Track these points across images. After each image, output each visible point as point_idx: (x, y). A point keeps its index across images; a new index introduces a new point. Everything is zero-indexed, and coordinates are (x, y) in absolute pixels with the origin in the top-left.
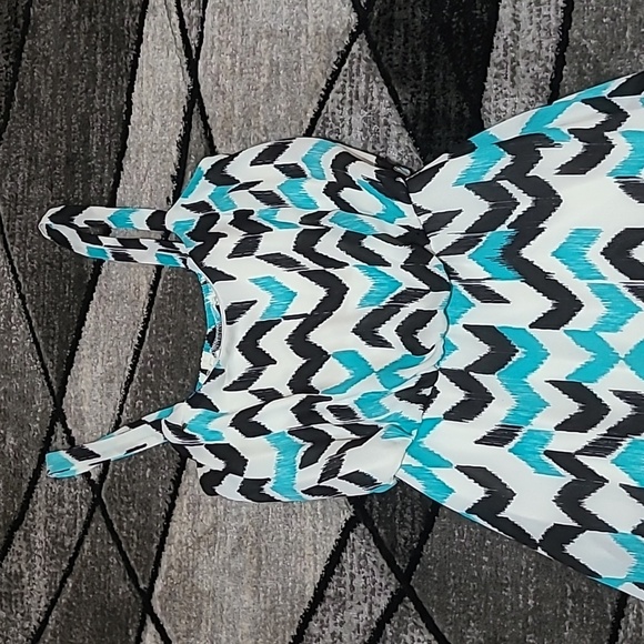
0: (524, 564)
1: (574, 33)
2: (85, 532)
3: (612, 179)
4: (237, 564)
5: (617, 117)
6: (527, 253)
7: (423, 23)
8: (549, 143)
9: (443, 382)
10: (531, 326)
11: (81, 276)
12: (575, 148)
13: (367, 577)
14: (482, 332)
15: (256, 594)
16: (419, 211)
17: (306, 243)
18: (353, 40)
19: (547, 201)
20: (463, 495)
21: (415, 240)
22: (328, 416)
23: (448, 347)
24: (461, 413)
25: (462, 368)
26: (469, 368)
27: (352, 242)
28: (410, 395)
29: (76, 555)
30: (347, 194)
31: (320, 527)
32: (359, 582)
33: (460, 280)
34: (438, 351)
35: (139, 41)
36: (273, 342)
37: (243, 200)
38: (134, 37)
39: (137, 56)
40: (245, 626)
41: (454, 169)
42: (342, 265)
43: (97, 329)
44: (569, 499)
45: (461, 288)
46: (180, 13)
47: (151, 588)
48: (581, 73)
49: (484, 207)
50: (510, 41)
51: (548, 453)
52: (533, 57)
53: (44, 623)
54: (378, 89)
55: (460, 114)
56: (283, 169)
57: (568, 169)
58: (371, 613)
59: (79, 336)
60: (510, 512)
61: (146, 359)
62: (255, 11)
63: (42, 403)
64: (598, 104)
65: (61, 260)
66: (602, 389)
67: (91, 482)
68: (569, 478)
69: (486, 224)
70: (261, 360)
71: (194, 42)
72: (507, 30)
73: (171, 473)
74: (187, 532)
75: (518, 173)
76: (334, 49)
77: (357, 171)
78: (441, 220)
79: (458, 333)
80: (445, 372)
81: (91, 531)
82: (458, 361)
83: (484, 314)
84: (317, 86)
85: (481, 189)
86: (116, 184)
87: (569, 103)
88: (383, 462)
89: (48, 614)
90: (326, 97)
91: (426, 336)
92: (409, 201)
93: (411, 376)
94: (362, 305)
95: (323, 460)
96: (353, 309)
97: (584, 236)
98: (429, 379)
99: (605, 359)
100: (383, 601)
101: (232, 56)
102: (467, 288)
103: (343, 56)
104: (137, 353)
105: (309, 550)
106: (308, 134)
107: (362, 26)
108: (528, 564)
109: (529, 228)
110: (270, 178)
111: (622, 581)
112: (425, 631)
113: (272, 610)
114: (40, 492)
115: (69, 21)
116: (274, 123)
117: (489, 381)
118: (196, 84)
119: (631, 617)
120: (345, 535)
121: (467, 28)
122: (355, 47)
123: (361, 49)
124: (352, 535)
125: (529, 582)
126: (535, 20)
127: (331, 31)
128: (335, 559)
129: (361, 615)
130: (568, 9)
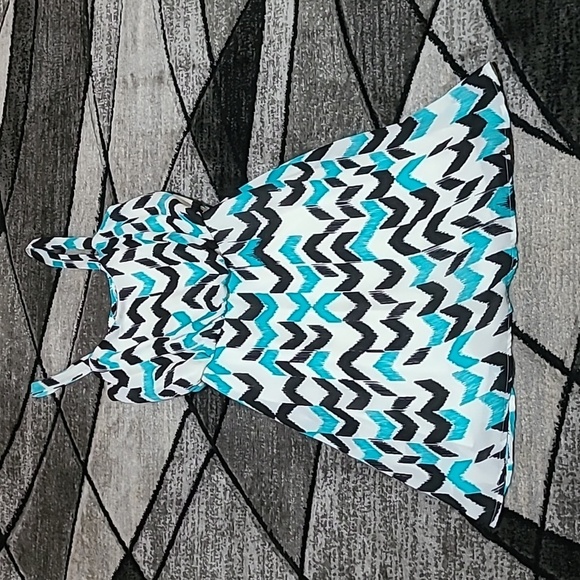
0: (271, 429)
1: (290, 128)
2: (52, 430)
3: (305, 207)
4: (130, 442)
5: (308, 172)
6: (266, 251)
7: (218, 125)
8: (275, 189)
9: (226, 326)
10: (271, 292)
11: (50, 278)
12: (287, 191)
13: (195, 443)
14: (247, 297)
15: (139, 457)
16: (211, 230)
17: (158, 251)
18: (184, 136)
19: (275, 221)
20: (237, 390)
21: (210, 246)
22: (169, 349)
23: (229, 307)
24: (235, 343)
25: (237, 318)
26: (240, 318)
27: (180, 250)
28: (209, 334)
29: (48, 443)
30: (176, 221)
31: (171, 415)
32: (190, 447)
33: (234, 268)
34: (223, 309)
35: (79, 141)
36: (145, 310)
37: (128, 229)
38: (76, 139)
39: (78, 150)
40: (134, 477)
41: (228, 204)
42: (178, 263)
43: (58, 309)
44: (290, 389)
45: (236, 273)
46: (99, 124)
47: (87, 460)
48: (293, 150)
49: (244, 226)
50: (260, 133)
51: (277, 363)
52: (270, 141)
53: (31, 486)
54: (197, 162)
55: (236, 175)
56: (148, 210)
57: (284, 203)
58: (197, 464)
59: (49, 313)
60: (261, 399)
61: (83, 324)
62: (136, 122)
63: (30, 355)
64: (300, 165)
65: (39, 269)
66: (303, 325)
67: (56, 399)
68: (289, 376)
69: (246, 236)
70: (138, 320)
71: (106, 141)
72: (258, 127)
73: (96, 391)
74: (104, 424)
75: (260, 207)
76: (175, 143)
77: (180, 209)
78: (223, 235)
79: (234, 298)
80: (227, 320)
81: (56, 428)
82: (234, 314)
83: (246, 287)
84: (166, 163)
85: (242, 216)
86: (68, 224)
87: (287, 166)
88: (193, 372)
89: (33, 479)
90: (172, 169)
91: (216, 301)
92: (204, 225)
93: (209, 323)
94: (186, 285)
95: (165, 374)
96: (182, 288)
97: (294, 240)
98: (219, 325)
99: (304, 306)
100: (203, 457)
101: (125, 148)
102: (238, 272)
103: (180, 144)
104: (79, 321)
105: (166, 430)
106: (163, 190)
107: (188, 128)
108: (273, 428)
109: (267, 237)
110: (142, 215)
111: (315, 433)
112: (224, 473)
113: (147, 467)
114: (29, 407)
115: (43, 132)
116: (146, 184)
117: (250, 325)
118: (108, 164)
119: (323, 455)
120: (184, 420)
121: (238, 127)
122: (185, 139)
123: (188, 141)
124: (187, 419)
125: (273, 439)
126: (272, 121)
127: (173, 132)
128: (179, 434)
129: (191, 466)
130: (287, 114)
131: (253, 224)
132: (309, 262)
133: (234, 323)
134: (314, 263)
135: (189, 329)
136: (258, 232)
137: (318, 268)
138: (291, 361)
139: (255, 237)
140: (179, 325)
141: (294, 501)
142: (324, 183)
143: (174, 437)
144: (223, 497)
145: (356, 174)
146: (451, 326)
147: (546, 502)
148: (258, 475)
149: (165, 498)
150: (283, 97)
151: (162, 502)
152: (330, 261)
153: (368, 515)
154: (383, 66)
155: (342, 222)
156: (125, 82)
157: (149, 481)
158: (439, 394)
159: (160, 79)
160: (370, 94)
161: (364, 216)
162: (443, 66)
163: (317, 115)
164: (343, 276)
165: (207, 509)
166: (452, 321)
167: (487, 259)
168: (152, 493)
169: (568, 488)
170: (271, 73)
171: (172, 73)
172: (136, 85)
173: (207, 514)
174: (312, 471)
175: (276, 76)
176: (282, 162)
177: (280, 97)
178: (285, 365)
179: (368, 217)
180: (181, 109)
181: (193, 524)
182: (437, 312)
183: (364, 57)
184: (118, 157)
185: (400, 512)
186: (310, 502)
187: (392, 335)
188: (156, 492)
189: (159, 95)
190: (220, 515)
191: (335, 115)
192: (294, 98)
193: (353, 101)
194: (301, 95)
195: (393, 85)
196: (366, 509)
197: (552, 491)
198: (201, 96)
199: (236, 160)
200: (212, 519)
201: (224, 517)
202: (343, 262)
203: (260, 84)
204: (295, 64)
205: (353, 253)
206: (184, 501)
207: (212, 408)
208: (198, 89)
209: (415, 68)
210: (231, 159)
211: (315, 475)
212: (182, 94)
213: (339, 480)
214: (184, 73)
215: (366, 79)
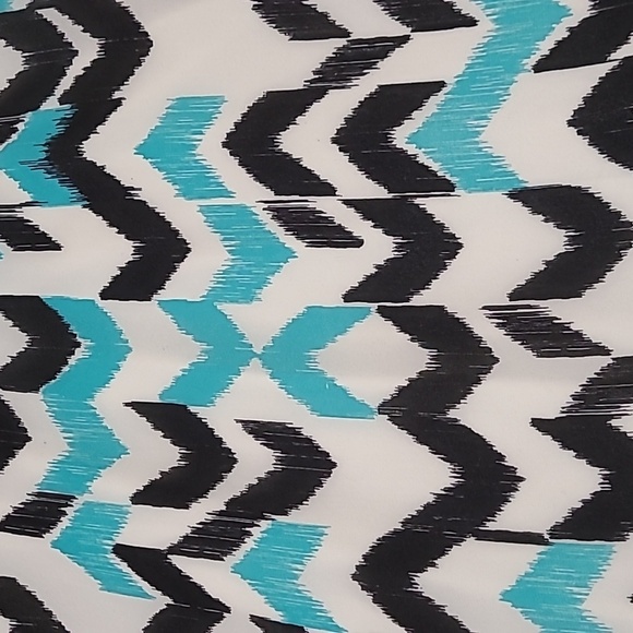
10: (103, 296)
14: (19, 309)
19: (127, 45)
51: (118, 550)
83: (14, 275)
99: (226, 356)
109: (95, 101)
131: (48, 54)
132: (249, 192)
134: (270, 195)
136: (66, 83)
137: (282, 215)
138: (174, 550)
139: (51, 104)
152: (328, 190)
155: (380, 49)
161: (472, 22)
164: (379, 247)
178: (149, 564)
202: (381, 193)
205: (423, 159)
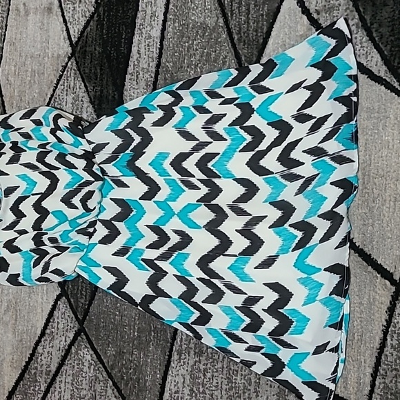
0: (133, 314)
1: (163, 60)
3: (174, 129)
4: (6, 318)
5: (178, 99)
6: (138, 163)
7: (99, 53)
8: (148, 111)
9: (99, 226)
10: (140, 199)
12: (159, 114)
13: (65, 323)
14: (118, 202)
15: (14, 333)
16: (89, 142)
17: (41, 158)
18: (69, 60)
19: (147, 139)
20: (106, 281)
21: (89, 156)
22: (47, 242)
23: (102, 209)
24: (106, 240)
25: (109, 219)
26: (112, 219)
27: (61, 158)
28: (83, 232)
30: (59, 133)
31: (45, 298)
32: (61, 326)
33: (108, 176)
34: (97, 211)
36: (26, 207)
37: (15, 136)
40: (9, 349)
41: (106, 121)
42: (58, 169)
44: (153, 283)
45: (109, 180)
48: (165, 79)
49: (119, 141)
50: (136, 63)
51: (143, 260)
52: (146, 70)
54: (79, 84)
55: (113, 97)
56: (34, 121)
57: (156, 124)
58: (66, 341)
60: (126, 289)
62: (26, 45)
64: (172, 93)
66: (168, 229)
68: (152, 272)
69: (120, 150)
70: (20, 215)
72: (135, 58)
75: (135, 125)
76: (60, 65)
77: (63, 123)
78: (100, 147)
79: (107, 202)
80: (100, 220)
82: (106, 216)
83: (118, 193)
84: (52, 82)
85: (118, 133)
87: (160, 92)
88: (68, 264)
90: (56, 87)
91: (91, 204)
92: (84, 138)
93: (84, 222)
94: (65, 188)
95: (42, 263)
96: (61, 190)
97: (162, 156)
98: (93, 224)
99: (169, 214)
100: (71, 335)
101: (15, 66)
102: (112, 180)
103: (65, 67)
105: (39, 311)
106: (48, 105)
107: (73, 54)
108: (136, 315)
109: (139, 152)
110: (28, 126)
111: (173, 322)
112: (90, 350)
113: (21, 341)
116: (32, 99)
117: (120, 226)
119: (179, 340)
120: (56, 303)
121: (118, 56)
122: (70, 63)
123: (72, 65)
124: (59, 302)
125: (135, 324)
126: (147, 53)
127: (59, 56)
128: (51, 314)
129: (61, 342)
130: (161, 48)
133: (106, 223)
135: (66, 226)
140: (56, 222)
141: (151, 377)
142: (192, 109)
143: (46, 317)
144: (88, 370)
145: (221, 104)
146: (298, 239)
147: (372, 392)
148: (120, 354)
149: (36, 368)
150: (159, 34)
151: (33, 372)
153: (216, 393)
154: (248, 14)
156: (17, 10)
157: (22, 353)
158: (284, 295)
159: (50, 10)
160: (236, 37)
162: (301, 18)
163: (188, 51)
165: (73, 380)
166: (299, 234)
167: (331, 184)
168: (24, 364)
169: (391, 381)
170: (149, 12)
171: (61, 6)
172: (27, 13)
173: (72, 384)
174: (168, 353)
175: (153, 15)
176: (155, 89)
177: (156, 33)
179: (229, 141)
180: (67, 37)
181: (60, 392)
182: (286, 226)
183: (232, 5)
184: (8, 74)
185: (244, 393)
186: (164, 379)
187: (246, 243)
188: (28, 363)
189: (48, 24)
190: (84, 386)
191: (203, 52)
192: (169, 35)
193: (220, 42)
194: (175, 33)
195: (256, 31)
196: (214, 388)
197: (377, 383)
198: (85, 27)
199: (114, 84)
200: (77, 388)
201: (88, 388)
203: (138, 21)
204: (171, 6)
206: (53, 372)
207: (82, 294)
208: (83, 21)
209: (276, 17)
210: (110, 83)
211: (170, 356)
212: (68, 25)
213: (191, 362)
214: (71, 6)
215: (232, 23)
